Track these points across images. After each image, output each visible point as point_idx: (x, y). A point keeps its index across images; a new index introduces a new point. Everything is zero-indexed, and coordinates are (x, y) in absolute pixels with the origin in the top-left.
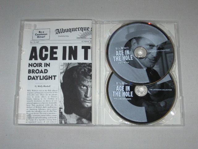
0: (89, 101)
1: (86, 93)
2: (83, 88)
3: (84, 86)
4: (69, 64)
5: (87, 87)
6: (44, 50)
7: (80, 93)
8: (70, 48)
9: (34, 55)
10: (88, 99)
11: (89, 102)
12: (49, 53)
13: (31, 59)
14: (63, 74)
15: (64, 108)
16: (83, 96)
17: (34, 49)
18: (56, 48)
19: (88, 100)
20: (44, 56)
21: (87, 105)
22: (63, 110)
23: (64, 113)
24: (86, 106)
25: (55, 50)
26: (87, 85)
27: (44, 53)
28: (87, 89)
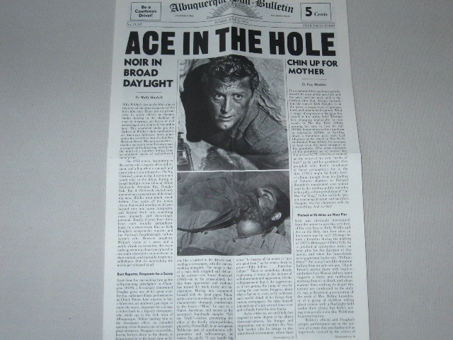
0: (229, 119)
1: (224, 105)
2: (217, 98)
3: (220, 95)
4: (194, 62)
5: (225, 96)
6: (151, 37)
7: (213, 108)
8: (197, 34)
9: (133, 45)
10: (226, 116)
11: (228, 121)
12: (159, 43)
13: (128, 52)
14: (185, 77)
15: (185, 132)
16: (219, 112)
17: (134, 36)
18: (172, 34)
19: (226, 118)
20: (151, 48)
21: (226, 126)
22: (184, 136)
23: (185, 141)
24: (224, 128)
25: (170, 39)
26: (225, 92)
27: (151, 42)
28: (225, 100)
